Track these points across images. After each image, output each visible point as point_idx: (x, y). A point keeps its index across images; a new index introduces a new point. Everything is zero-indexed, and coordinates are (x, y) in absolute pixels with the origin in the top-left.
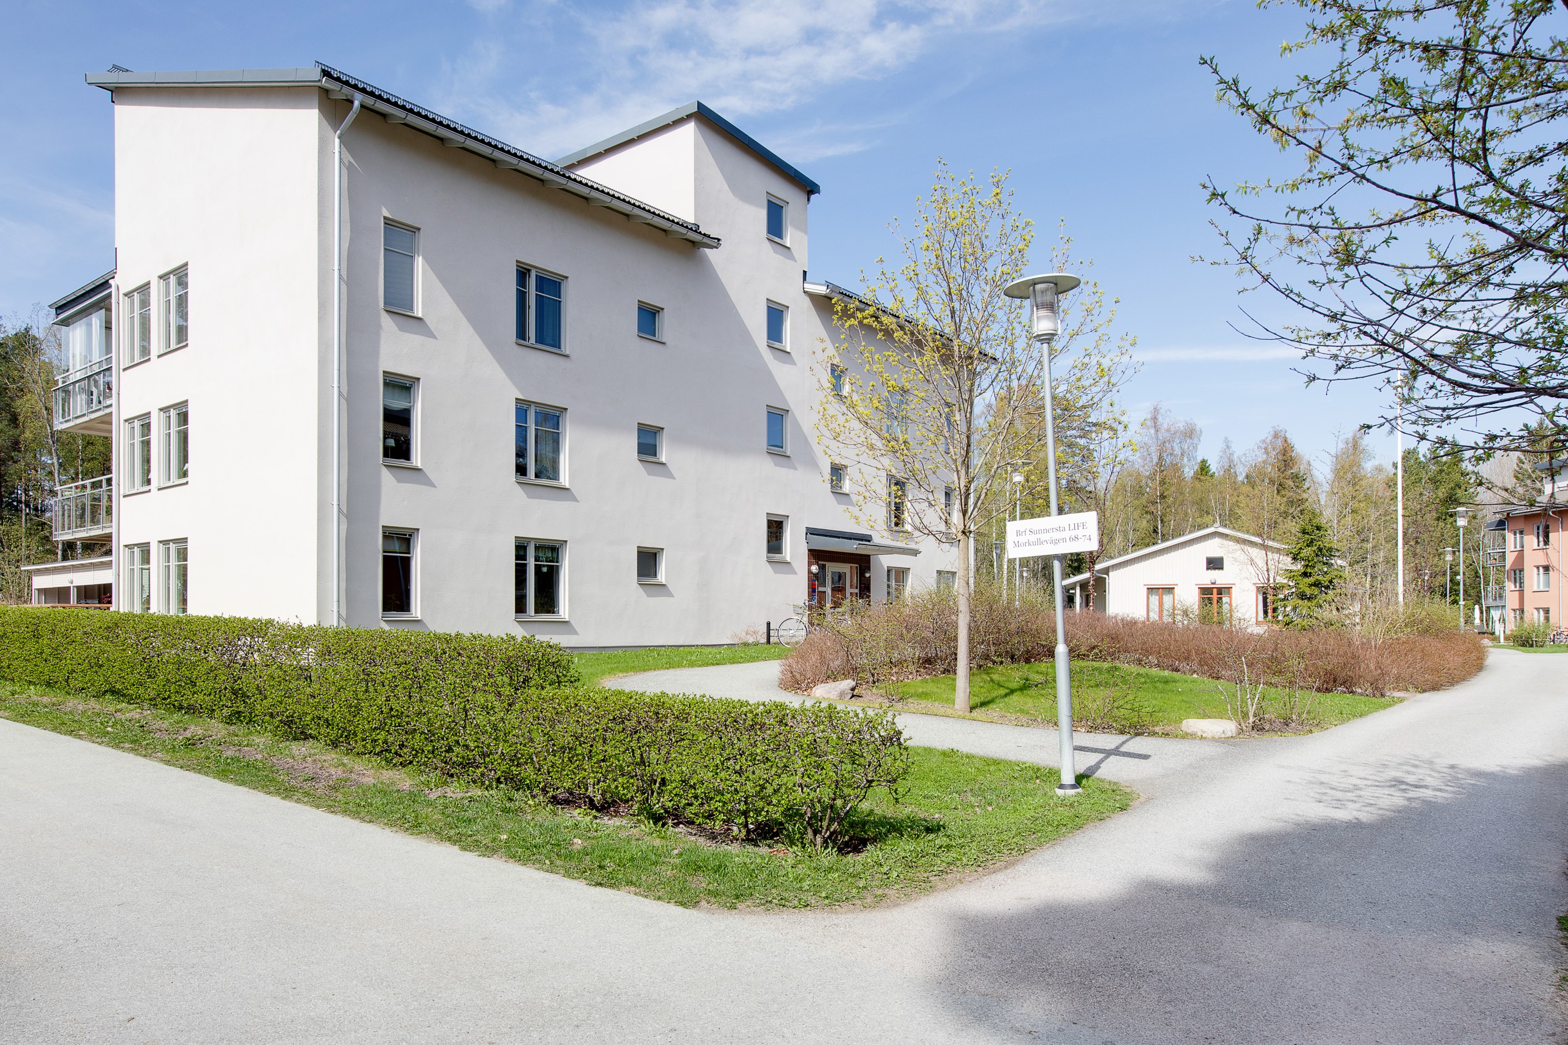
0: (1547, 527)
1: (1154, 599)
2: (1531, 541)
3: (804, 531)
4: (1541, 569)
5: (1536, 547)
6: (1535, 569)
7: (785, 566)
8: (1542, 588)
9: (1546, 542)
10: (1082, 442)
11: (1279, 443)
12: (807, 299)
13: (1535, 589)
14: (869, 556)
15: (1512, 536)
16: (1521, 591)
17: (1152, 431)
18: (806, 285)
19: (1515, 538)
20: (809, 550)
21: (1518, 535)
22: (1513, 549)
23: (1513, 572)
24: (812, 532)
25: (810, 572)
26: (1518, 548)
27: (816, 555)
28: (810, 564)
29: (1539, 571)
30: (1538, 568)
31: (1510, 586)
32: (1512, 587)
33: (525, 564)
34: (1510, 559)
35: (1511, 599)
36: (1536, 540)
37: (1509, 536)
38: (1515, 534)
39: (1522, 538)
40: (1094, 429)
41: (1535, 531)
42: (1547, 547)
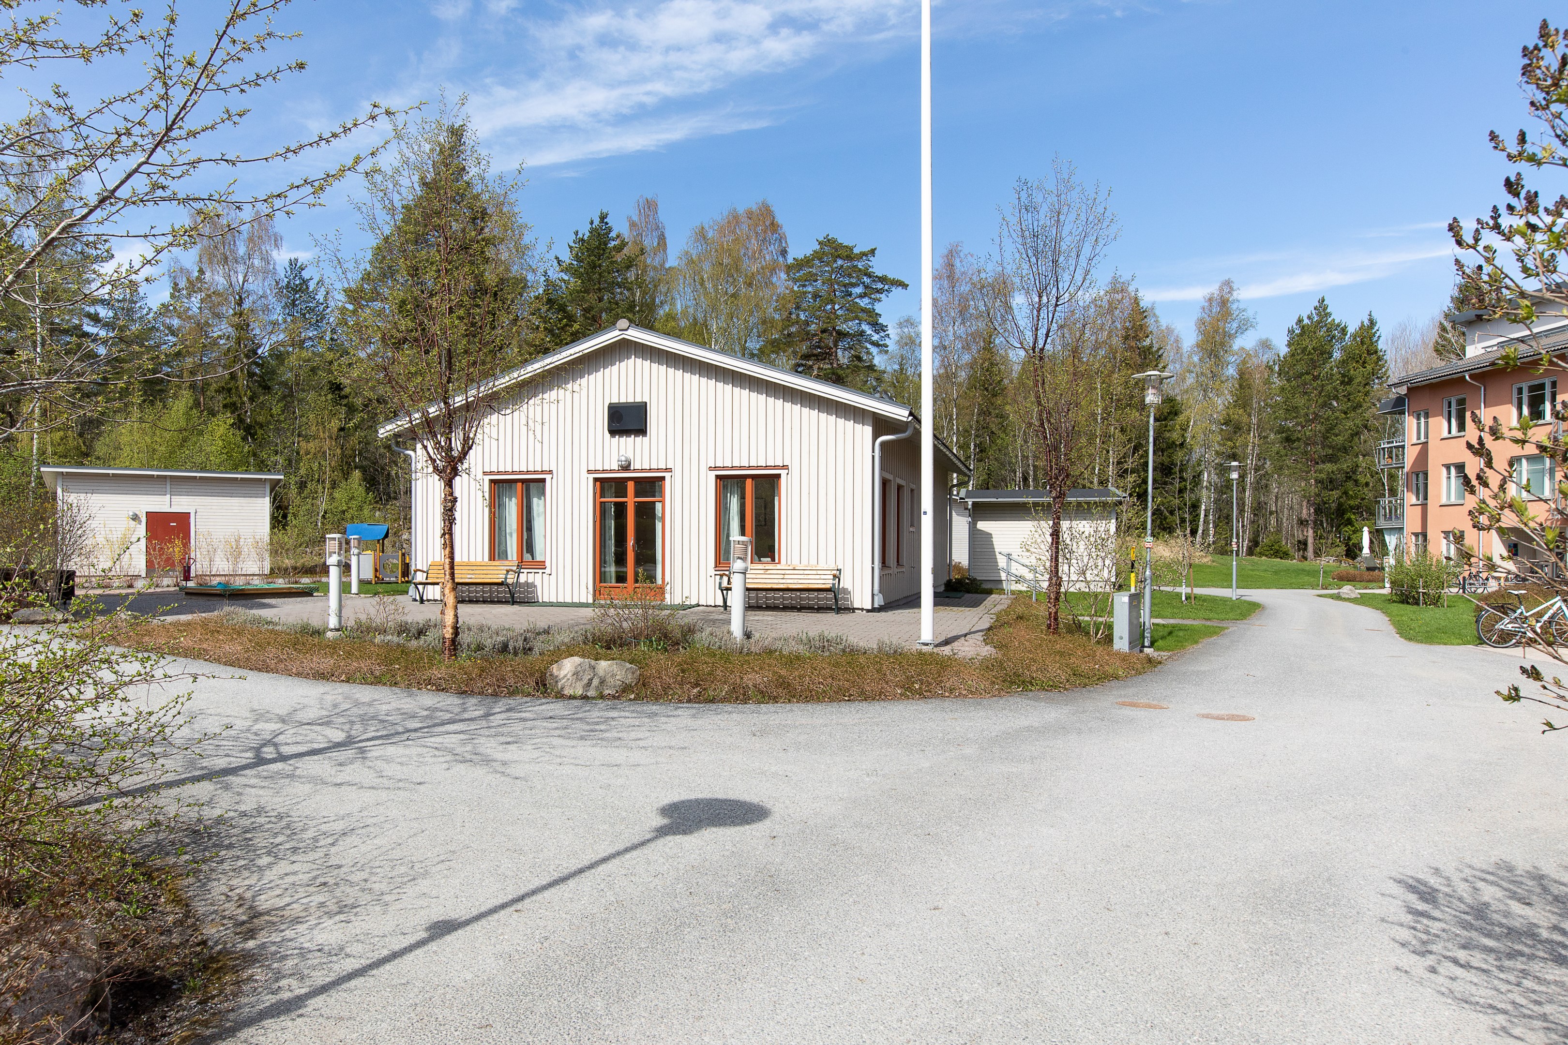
0: (1461, 402)
2: (1440, 426)
4: (1453, 470)
5: (1445, 434)
6: (1444, 470)
8: (1453, 500)
9: (1462, 425)
13: (1444, 501)
15: (1415, 421)
16: (1424, 506)
19: (1419, 424)
21: (1422, 420)
22: (1415, 441)
23: (1414, 477)
26: (1423, 440)
29: (1449, 473)
30: (1448, 467)
31: (1411, 498)
32: (1414, 500)
34: (1410, 456)
35: (1411, 520)
36: (1446, 424)
37: (1410, 423)
38: (1418, 419)
39: (1427, 423)
40: (880, 286)
41: (1446, 409)
42: (1462, 434)
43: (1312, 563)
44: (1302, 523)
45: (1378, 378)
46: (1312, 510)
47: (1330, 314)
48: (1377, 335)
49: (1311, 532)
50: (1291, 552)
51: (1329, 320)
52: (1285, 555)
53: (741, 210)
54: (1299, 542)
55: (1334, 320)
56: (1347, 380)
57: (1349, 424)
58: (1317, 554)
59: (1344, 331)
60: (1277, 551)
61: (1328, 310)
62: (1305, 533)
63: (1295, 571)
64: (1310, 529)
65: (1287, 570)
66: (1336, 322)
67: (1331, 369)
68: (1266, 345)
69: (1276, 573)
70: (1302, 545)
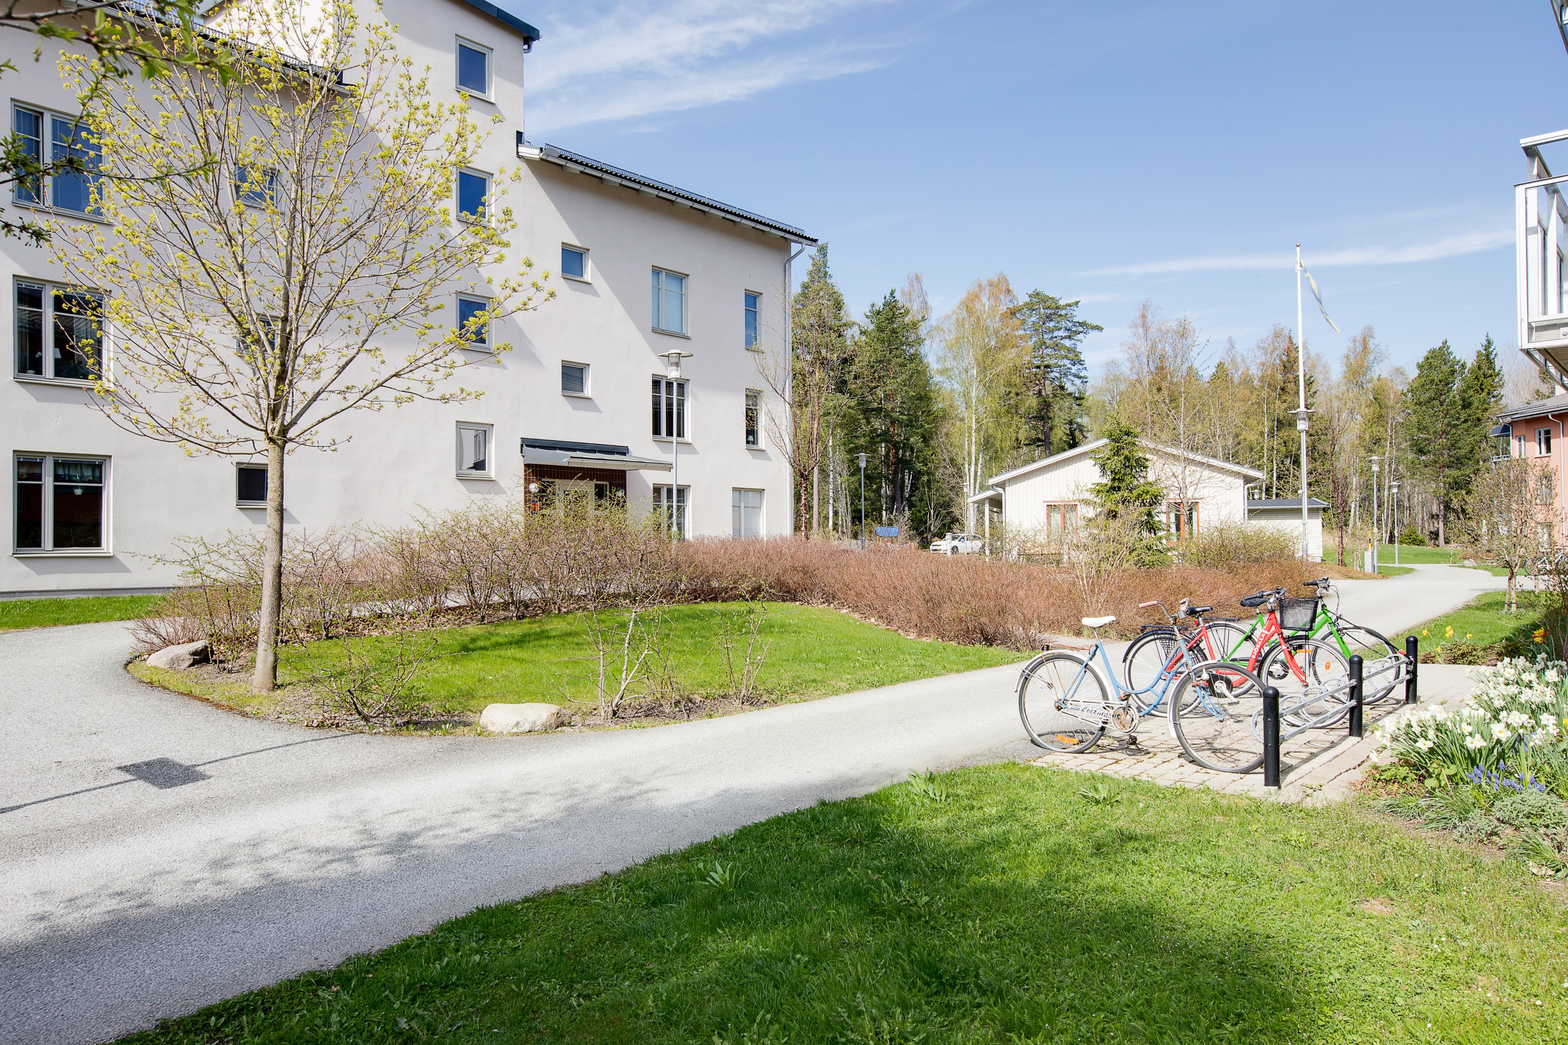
0: (1548, 432)
1: (1057, 517)
2: (1534, 447)
3: (519, 442)
5: (1538, 455)
7: (488, 485)
9: (1549, 450)
10: (1067, 343)
11: (1284, 345)
12: (523, 166)
14: (625, 471)
15: (1517, 443)
17: (1141, 330)
18: (521, 149)
19: (1520, 445)
20: (526, 465)
21: (1523, 442)
22: (1518, 456)
24: (529, 443)
25: (527, 492)
26: (1523, 456)
27: (535, 471)
28: (527, 481)
30: (1540, 478)
33: (41, 485)
36: (1538, 447)
37: (1514, 444)
38: (1520, 441)
39: (1525, 445)
40: (1081, 329)
41: (1537, 437)
42: (1549, 454)
43: (1443, 547)
44: (1433, 517)
45: (1493, 397)
46: (1442, 507)
47: (1451, 353)
48: (1494, 353)
49: (1441, 524)
50: (1427, 541)
51: (1452, 357)
52: (1421, 543)
53: (984, 282)
54: (1431, 532)
55: (1455, 357)
56: (1466, 405)
57: (1469, 439)
58: (1447, 542)
59: (1463, 366)
60: (1415, 540)
61: (1450, 351)
62: (1436, 525)
63: (1430, 554)
64: (1440, 522)
65: (1425, 554)
66: (1458, 358)
67: (1454, 397)
68: (1399, 371)
69: (1416, 555)
70: (1435, 535)
